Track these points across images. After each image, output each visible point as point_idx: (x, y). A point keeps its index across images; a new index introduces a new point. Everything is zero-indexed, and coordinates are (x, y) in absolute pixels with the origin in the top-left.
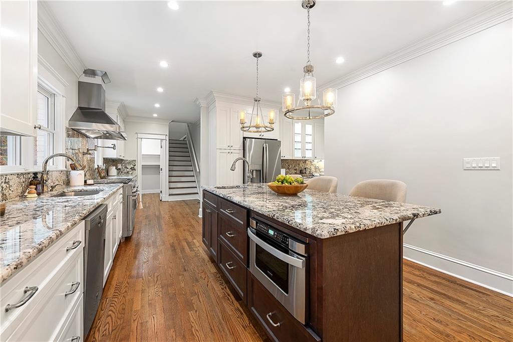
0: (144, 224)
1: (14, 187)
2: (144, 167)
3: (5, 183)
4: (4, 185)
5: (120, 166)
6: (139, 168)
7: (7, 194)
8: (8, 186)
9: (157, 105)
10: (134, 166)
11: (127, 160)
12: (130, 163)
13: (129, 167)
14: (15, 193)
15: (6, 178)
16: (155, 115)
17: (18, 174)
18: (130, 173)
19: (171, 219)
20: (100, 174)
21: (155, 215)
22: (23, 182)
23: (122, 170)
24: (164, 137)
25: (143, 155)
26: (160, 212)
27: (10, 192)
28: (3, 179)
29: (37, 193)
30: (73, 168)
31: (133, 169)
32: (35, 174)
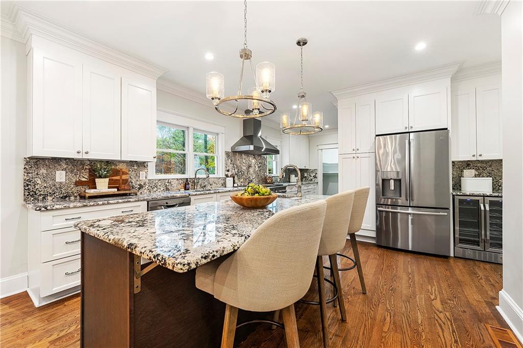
1: (175, 185)
2: (324, 175)
4: (168, 184)
5: (306, 175)
6: (320, 176)
7: (170, 188)
8: (170, 184)
10: (316, 174)
11: (311, 170)
12: (312, 172)
13: (312, 175)
14: (175, 188)
16: (327, 127)
17: (178, 179)
18: (313, 180)
22: (182, 183)
23: (307, 178)
25: (323, 164)
27: (172, 187)
29: (186, 189)
30: (227, 176)
31: (315, 177)
32: (187, 179)
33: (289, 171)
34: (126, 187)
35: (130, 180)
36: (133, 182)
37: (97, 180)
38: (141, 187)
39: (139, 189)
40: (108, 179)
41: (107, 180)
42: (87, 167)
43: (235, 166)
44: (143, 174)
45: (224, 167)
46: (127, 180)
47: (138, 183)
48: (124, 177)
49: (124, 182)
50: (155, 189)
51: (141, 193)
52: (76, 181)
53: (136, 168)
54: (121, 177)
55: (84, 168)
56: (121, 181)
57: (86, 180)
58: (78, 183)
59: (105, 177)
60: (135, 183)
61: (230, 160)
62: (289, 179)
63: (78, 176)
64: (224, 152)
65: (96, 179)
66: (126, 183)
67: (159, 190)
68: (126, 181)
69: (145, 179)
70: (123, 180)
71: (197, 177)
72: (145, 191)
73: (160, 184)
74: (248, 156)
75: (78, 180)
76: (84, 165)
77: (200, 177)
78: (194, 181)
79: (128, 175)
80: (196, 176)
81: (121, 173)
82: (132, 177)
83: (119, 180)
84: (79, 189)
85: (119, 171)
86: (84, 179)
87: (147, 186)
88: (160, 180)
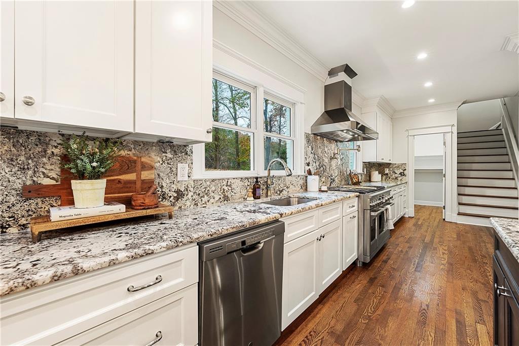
0: (400, 249)
1: (237, 190)
2: (417, 172)
3: (227, 186)
4: (226, 188)
5: (387, 171)
6: (410, 173)
7: (229, 196)
8: (230, 188)
9: (428, 84)
10: (404, 170)
11: (396, 164)
12: (398, 167)
13: (398, 172)
14: (238, 195)
15: (228, 181)
16: (432, 101)
17: (242, 179)
18: (399, 179)
19: (446, 256)
20: (352, 180)
21: (424, 241)
22: (248, 186)
23: (389, 175)
24: (449, 129)
25: (415, 157)
26: (433, 236)
27: (233, 194)
28: (225, 183)
29: (256, 197)
30: (310, 173)
31: (402, 174)
32: (257, 178)
33: (370, 166)
34: (147, 201)
35: (157, 181)
36: (164, 185)
37: (76, 184)
38: (180, 195)
39: (177, 199)
40: (105, 181)
41: (102, 183)
42: (56, 151)
43: (316, 157)
44: (183, 169)
45: (303, 159)
46: (151, 182)
47: (174, 187)
48: (145, 175)
49: (146, 186)
50: (206, 198)
51: (180, 207)
52: (25, 187)
53: (169, 155)
54: (139, 176)
55: (49, 152)
56: (139, 185)
57: (53, 182)
58: (31, 192)
59: (95, 175)
60: (167, 186)
61: (310, 147)
62: (370, 177)
63: (30, 172)
64: (304, 134)
65: (72, 181)
66: (150, 188)
67: (212, 201)
68: (148, 185)
69: (186, 178)
70: (143, 182)
71: (271, 175)
72: (188, 203)
73: (213, 188)
74: (330, 143)
75: (29, 183)
76: (47, 144)
77: (275, 175)
78: (267, 182)
79: (153, 171)
80: (269, 174)
81: (139, 166)
82: (161, 174)
83: (134, 182)
84: (33, 207)
85: (135, 162)
86: (46, 182)
87: (191, 194)
88: (213, 180)
